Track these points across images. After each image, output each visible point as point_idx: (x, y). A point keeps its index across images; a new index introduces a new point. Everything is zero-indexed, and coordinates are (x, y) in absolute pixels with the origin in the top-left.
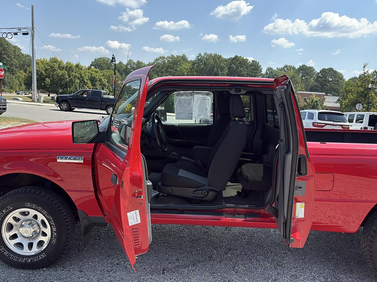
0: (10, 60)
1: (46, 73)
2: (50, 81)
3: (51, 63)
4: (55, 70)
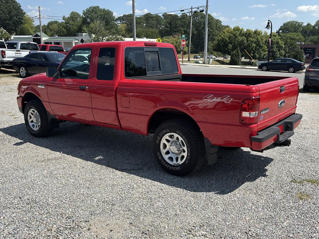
0: (213, 31)
1: (229, 40)
2: (232, 46)
3: (234, 31)
4: (236, 37)
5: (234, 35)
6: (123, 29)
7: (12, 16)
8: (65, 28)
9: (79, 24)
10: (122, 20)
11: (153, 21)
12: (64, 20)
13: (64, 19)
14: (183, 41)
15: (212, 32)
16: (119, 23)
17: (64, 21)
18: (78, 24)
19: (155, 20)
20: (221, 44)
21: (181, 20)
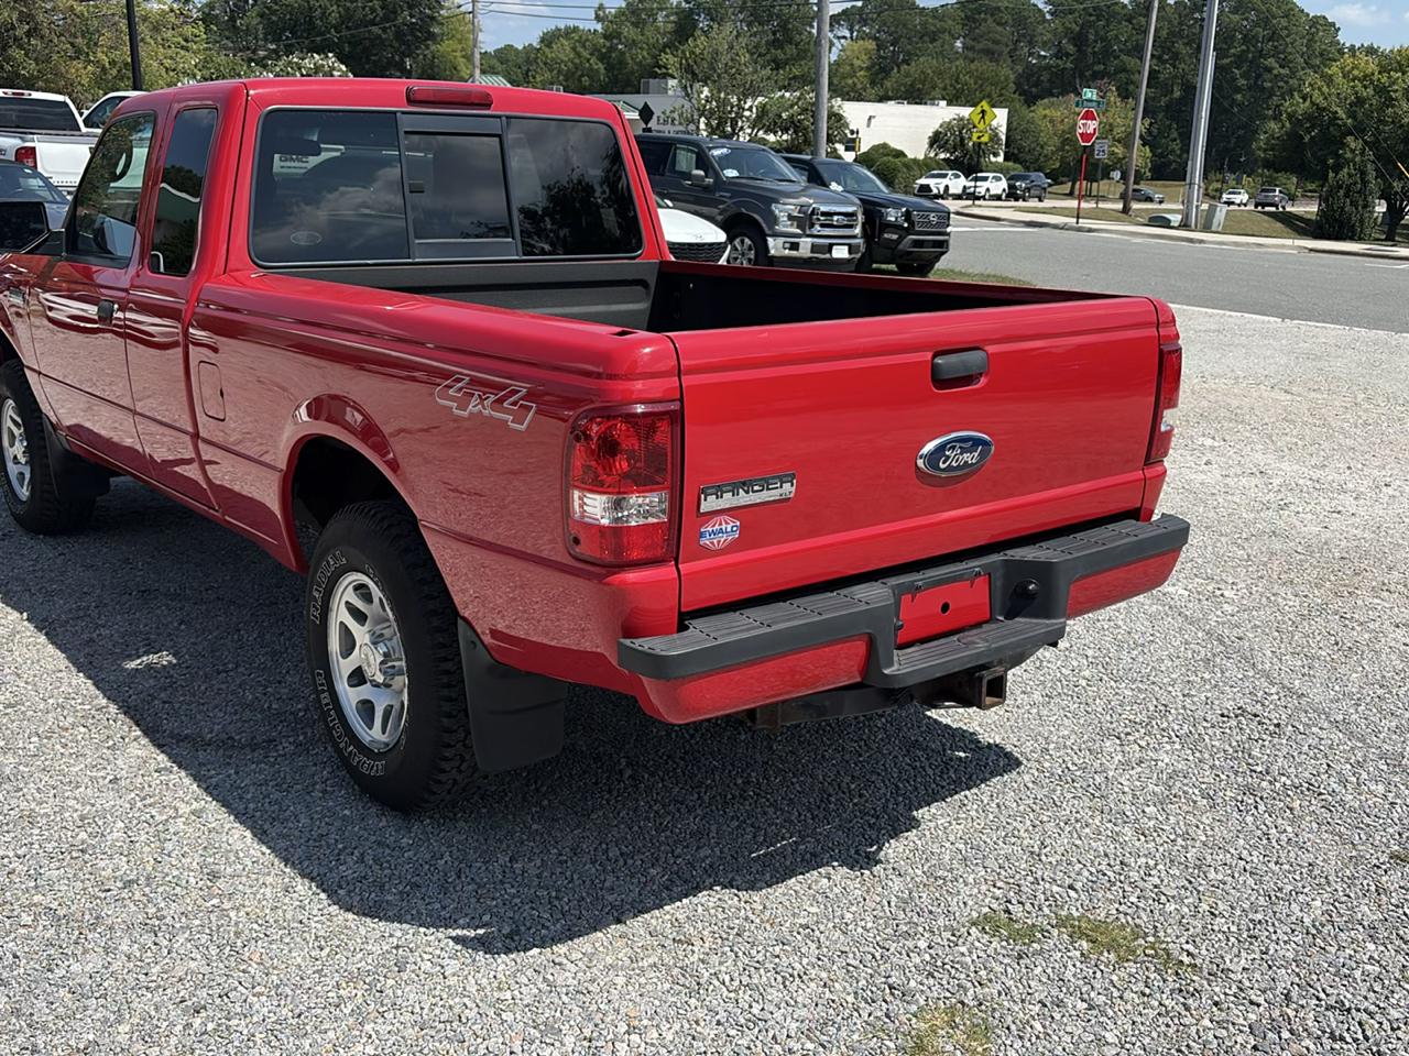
1: (1352, 115)
3: (1380, 73)
4: (1390, 102)
5: (1382, 91)
6: (857, 63)
7: (394, 7)
8: (602, 58)
9: (661, 42)
10: (859, 22)
11: (1000, 29)
12: (599, 21)
13: (598, 18)
14: (1089, 116)
15: (1282, 80)
16: (844, 37)
17: (599, 27)
18: (658, 39)
19: (1010, 21)
20: (1307, 139)
21: (1134, 21)
